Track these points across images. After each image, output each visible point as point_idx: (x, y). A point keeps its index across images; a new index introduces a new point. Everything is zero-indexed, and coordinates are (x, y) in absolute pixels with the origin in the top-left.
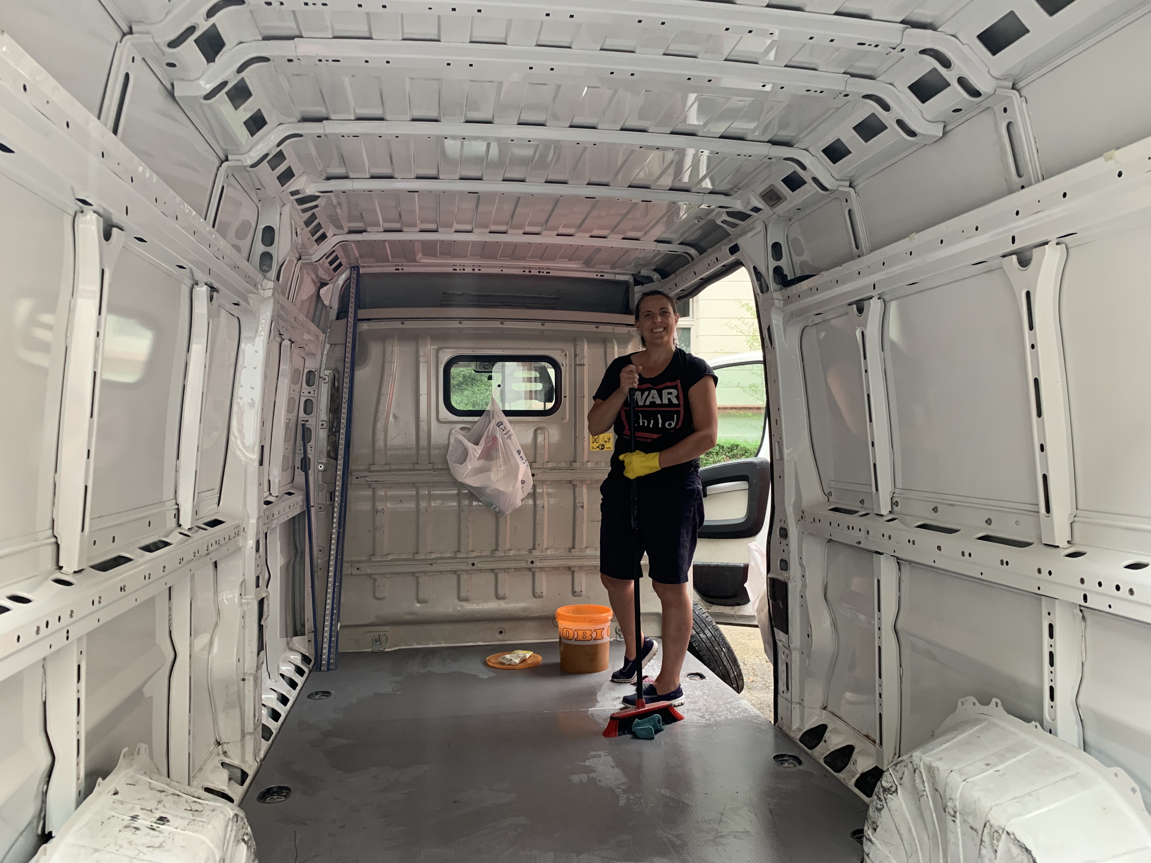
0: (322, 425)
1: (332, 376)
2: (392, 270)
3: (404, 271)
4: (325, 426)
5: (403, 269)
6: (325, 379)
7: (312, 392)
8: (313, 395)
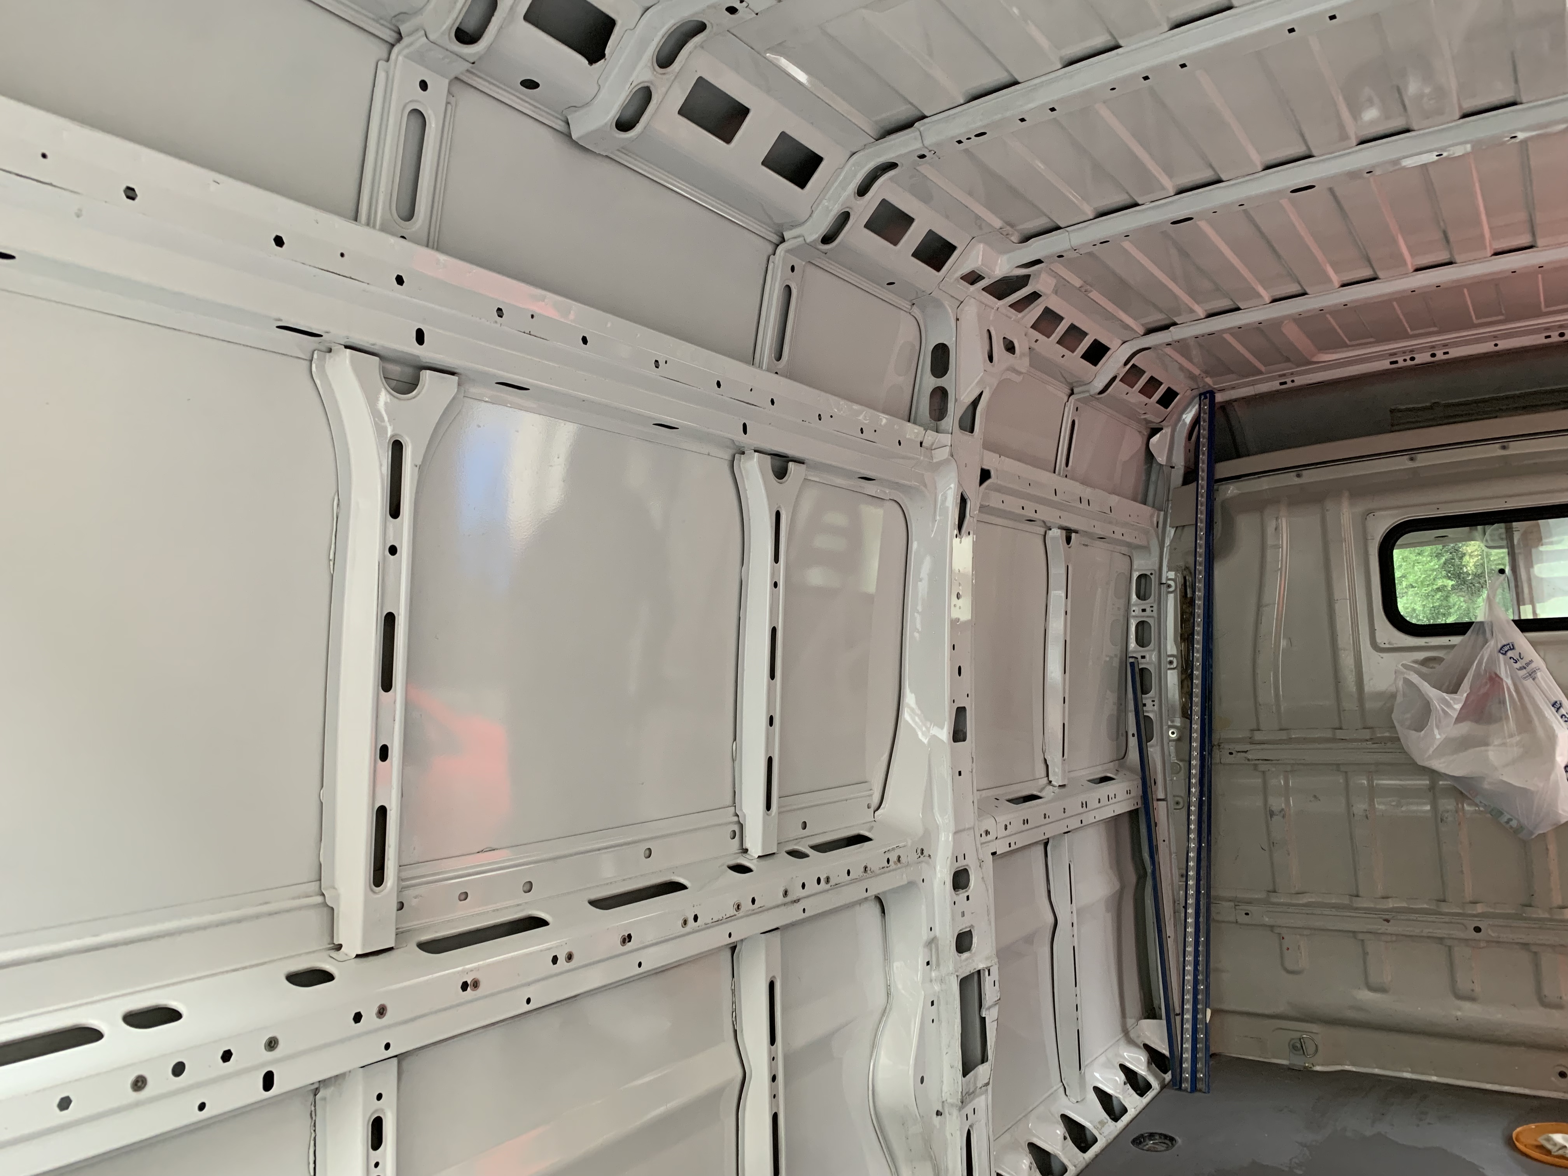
0: (1171, 662)
1: (1180, 580)
2: (1275, 385)
3: (1297, 383)
4: (1175, 665)
5: (1293, 381)
6: (1169, 586)
7: (1148, 610)
8: (1152, 614)
